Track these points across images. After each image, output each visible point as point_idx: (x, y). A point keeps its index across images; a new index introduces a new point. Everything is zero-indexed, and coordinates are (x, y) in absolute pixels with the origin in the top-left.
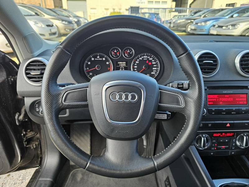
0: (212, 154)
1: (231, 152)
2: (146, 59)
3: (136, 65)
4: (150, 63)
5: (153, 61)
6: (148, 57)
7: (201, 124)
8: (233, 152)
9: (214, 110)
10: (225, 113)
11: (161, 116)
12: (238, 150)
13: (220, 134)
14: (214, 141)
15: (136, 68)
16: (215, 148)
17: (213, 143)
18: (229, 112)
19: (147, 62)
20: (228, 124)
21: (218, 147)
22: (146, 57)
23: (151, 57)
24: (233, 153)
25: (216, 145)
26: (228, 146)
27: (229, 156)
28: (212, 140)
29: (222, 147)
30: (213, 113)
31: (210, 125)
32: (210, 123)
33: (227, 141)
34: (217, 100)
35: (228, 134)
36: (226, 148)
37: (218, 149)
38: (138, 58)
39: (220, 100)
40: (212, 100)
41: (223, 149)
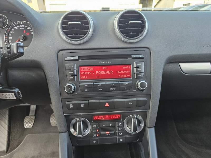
0: (94, 142)
1: (119, 139)
2: (23, 28)
3: (10, 36)
4: (28, 34)
5: (31, 30)
6: (25, 26)
7: (71, 105)
8: (121, 138)
9: (87, 86)
10: (101, 90)
11: (8, 96)
12: (127, 136)
13: (102, 117)
14: (94, 126)
15: (10, 40)
16: (98, 135)
17: (93, 129)
18: (106, 88)
19: (25, 32)
20: (107, 103)
21: (102, 133)
22: (23, 26)
23: (28, 27)
24: (121, 140)
25: (98, 131)
26: (113, 132)
27: (117, 144)
28: (92, 125)
29: (107, 133)
30: (86, 90)
31: (83, 106)
32: (83, 104)
33: (111, 125)
34: (92, 73)
35: (113, 117)
36: (111, 135)
37: (101, 135)
38: (13, 28)
39: (96, 73)
40: (86, 73)
41: (108, 136)
